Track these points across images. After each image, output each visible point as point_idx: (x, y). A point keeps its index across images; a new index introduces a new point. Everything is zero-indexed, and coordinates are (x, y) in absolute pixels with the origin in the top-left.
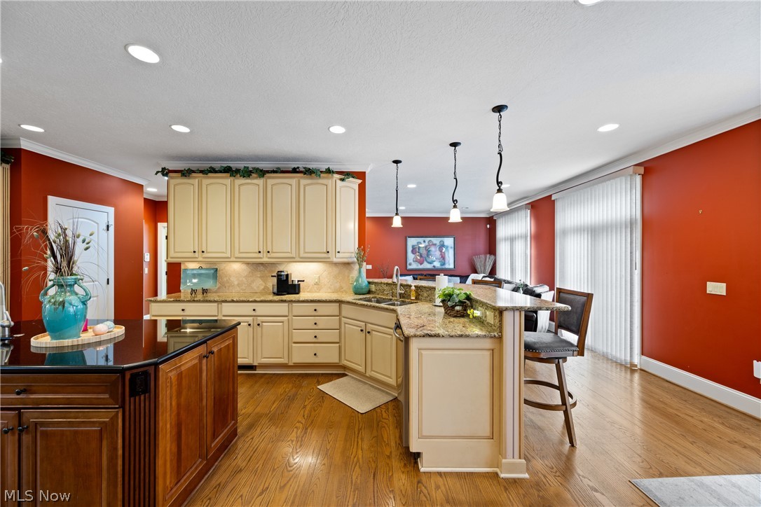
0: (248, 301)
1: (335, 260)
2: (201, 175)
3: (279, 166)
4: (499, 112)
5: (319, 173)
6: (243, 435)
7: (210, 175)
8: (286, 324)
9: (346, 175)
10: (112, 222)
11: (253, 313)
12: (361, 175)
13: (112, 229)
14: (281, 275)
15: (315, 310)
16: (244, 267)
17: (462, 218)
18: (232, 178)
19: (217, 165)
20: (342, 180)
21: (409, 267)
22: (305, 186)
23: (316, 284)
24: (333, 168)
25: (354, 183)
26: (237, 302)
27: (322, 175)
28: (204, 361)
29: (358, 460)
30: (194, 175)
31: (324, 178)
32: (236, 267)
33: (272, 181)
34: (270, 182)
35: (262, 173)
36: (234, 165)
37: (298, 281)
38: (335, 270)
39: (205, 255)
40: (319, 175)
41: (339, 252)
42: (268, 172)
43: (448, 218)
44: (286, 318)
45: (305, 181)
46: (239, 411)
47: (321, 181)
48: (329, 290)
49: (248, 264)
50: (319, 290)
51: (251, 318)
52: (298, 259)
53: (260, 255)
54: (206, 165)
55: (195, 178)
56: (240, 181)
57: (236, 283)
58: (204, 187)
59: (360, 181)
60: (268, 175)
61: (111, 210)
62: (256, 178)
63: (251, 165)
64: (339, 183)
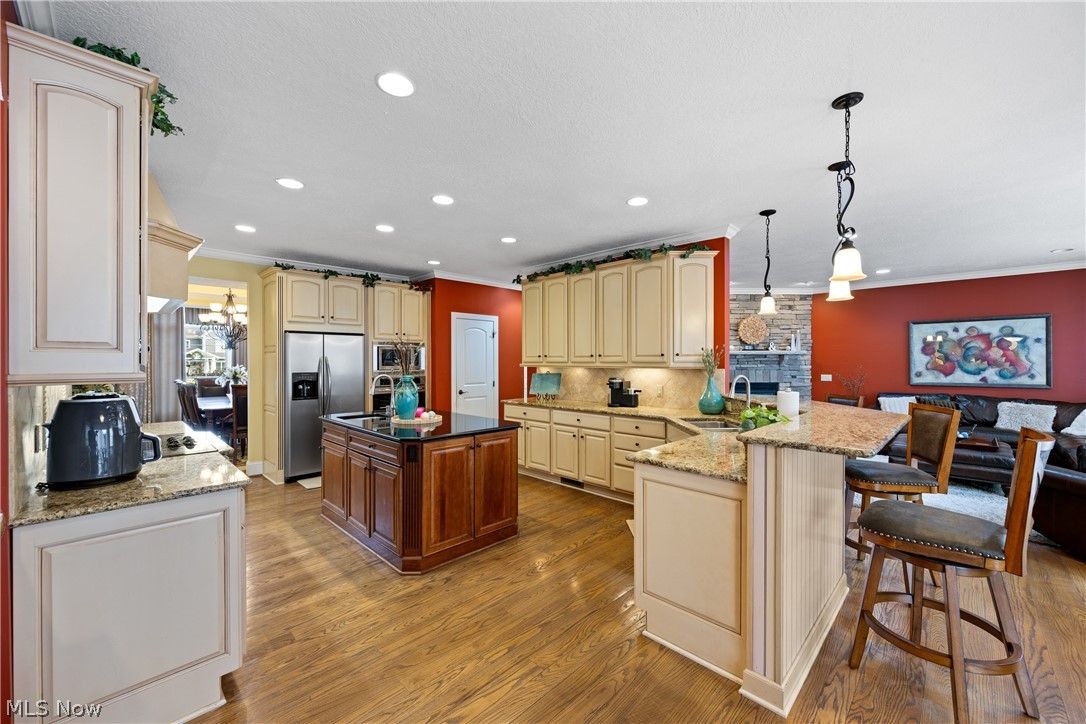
0: (573, 410)
1: (672, 364)
2: (543, 277)
3: (610, 254)
4: (846, 106)
5: (649, 254)
6: (523, 536)
7: (551, 275)
8: (608, 439)
9: (688, 248)
10: (497, 330)
11: (577, 424)
12: (719, 245)
13: (497, 336)
14: (613, 383)
15: (637, 428)
16: (586, 372)
17: (853, 293)
18: (568, 276)
19: (555, 265)
20: (683, 256)
21: (915, 380)
22: (637, 272)
23: (659, 396)
24: (668, 242)
25: (708, 257)
26: (564, 410)
27: (654, 256)
28: (472, 451)
29: (592, 595)
30: (539, 278)
31: (658, 259)
32: (579, 373)
33: (603, 272)
34: (602, 273)
35: (593, 265)
36: (572, 261)
37: (635, 391)
38: (683, 379)
39: (548, 359)
40: (650, 257)
41: (677, 355)
42: (598, 263)
43: (826, 295)
44: (608, 433)
45: (636, 266)
46: (520, 512)
47: (654, 263)
48: (676, 406)
49: (589, 369)
50: (663, 404)
51: (576, 429)
52: (630, 364)
53: (593, 359)
54: (545, 267)
55: (540, 281)
56: (575, 278)
57: (579, 390)
58: (547, 288)
59: (716, 253)
60: (598, 267)
61: (496, 319)
62: (587, 272)
63: (584, 258)
64: (679, 262)
